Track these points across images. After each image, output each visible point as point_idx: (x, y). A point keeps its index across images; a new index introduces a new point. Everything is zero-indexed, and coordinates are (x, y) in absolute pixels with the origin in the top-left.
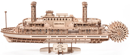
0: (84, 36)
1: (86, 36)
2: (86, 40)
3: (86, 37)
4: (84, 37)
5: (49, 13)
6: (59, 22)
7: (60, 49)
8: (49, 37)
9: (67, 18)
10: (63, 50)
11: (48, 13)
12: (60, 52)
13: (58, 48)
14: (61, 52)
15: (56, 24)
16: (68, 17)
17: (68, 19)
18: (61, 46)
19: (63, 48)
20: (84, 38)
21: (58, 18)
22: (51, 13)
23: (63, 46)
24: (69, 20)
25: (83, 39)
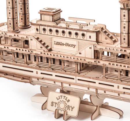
0: (116, 85)
1: (121, 86)
2: (121, 95)
3: (121, 89)
4: (115, 88)
5: (45, 15)
6: (64, 41)
7: (62, 106)
8: (36, 73)
9: (85, 33)
10: (68, 111)
11: (43, 14)
12: (60, 112)
13: (57, 101)
14: (62, 113)
15: (58, 44)
16: (88, 31)
17: (87, 35)
18: (64, 100)
19: (68, 104)
20: (115, 92)
21: (65, 30)
22: (49, 15)
23: (69, 101)
24: (90, 37)
25: (112, 91)
